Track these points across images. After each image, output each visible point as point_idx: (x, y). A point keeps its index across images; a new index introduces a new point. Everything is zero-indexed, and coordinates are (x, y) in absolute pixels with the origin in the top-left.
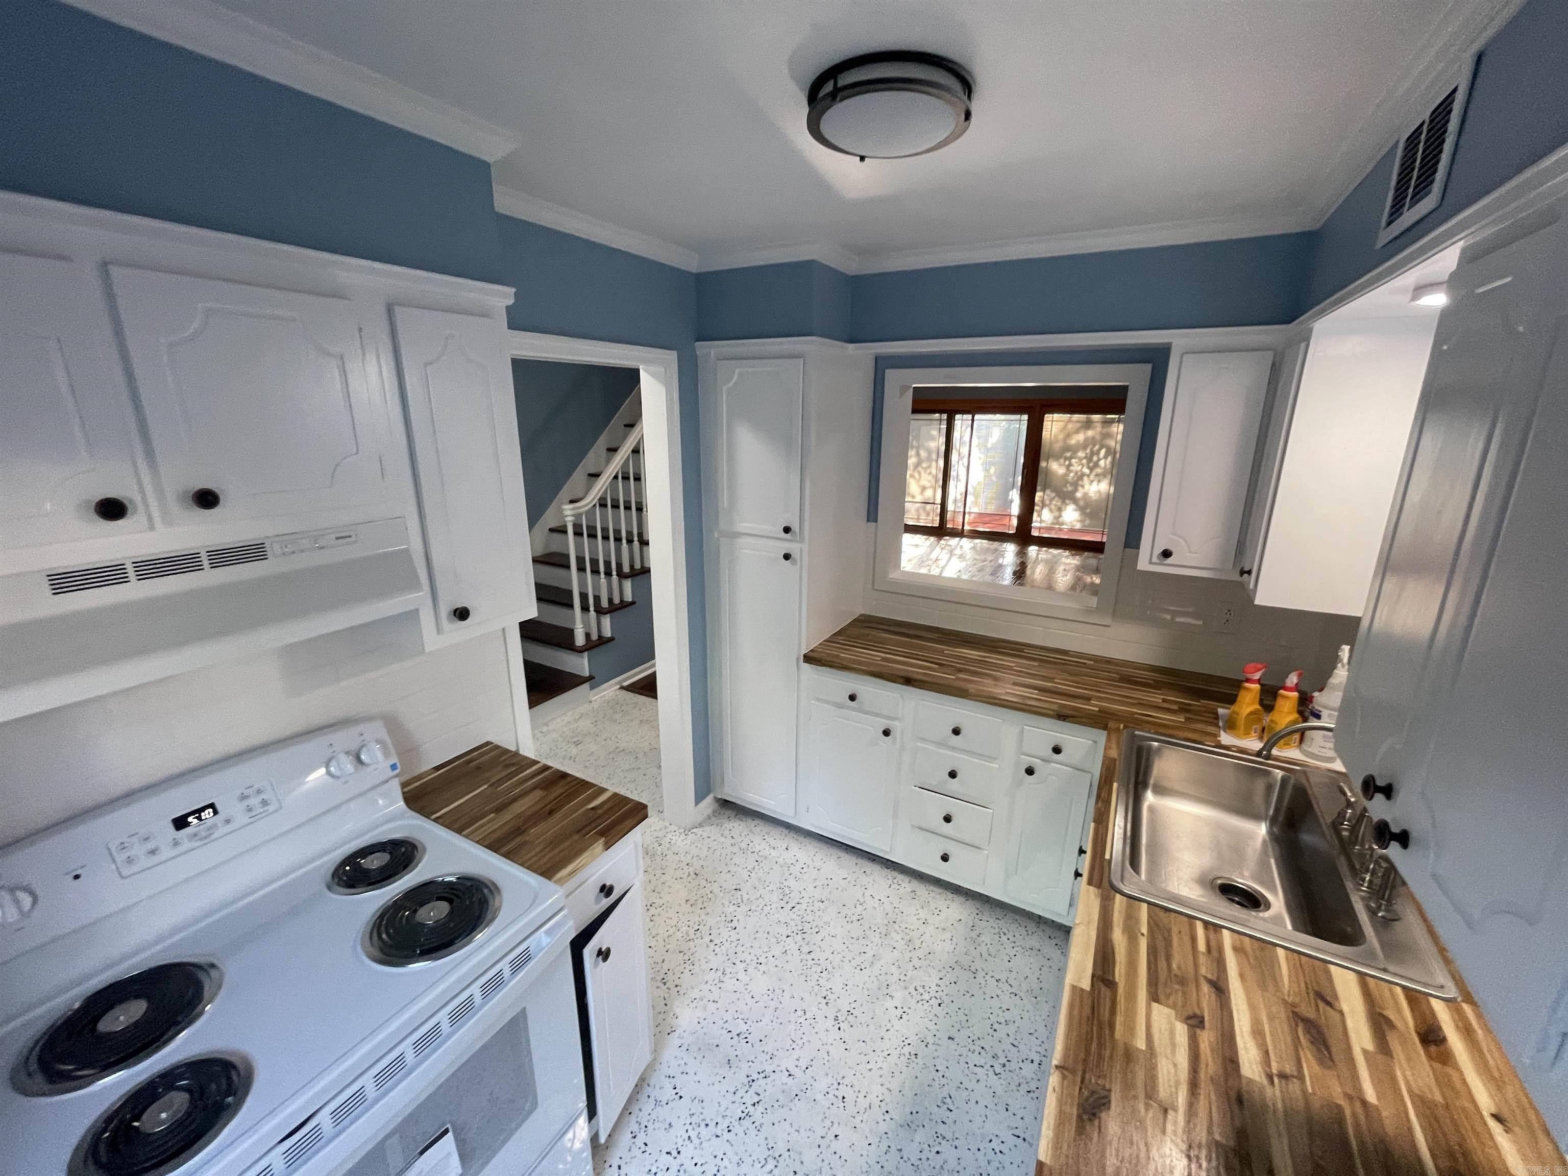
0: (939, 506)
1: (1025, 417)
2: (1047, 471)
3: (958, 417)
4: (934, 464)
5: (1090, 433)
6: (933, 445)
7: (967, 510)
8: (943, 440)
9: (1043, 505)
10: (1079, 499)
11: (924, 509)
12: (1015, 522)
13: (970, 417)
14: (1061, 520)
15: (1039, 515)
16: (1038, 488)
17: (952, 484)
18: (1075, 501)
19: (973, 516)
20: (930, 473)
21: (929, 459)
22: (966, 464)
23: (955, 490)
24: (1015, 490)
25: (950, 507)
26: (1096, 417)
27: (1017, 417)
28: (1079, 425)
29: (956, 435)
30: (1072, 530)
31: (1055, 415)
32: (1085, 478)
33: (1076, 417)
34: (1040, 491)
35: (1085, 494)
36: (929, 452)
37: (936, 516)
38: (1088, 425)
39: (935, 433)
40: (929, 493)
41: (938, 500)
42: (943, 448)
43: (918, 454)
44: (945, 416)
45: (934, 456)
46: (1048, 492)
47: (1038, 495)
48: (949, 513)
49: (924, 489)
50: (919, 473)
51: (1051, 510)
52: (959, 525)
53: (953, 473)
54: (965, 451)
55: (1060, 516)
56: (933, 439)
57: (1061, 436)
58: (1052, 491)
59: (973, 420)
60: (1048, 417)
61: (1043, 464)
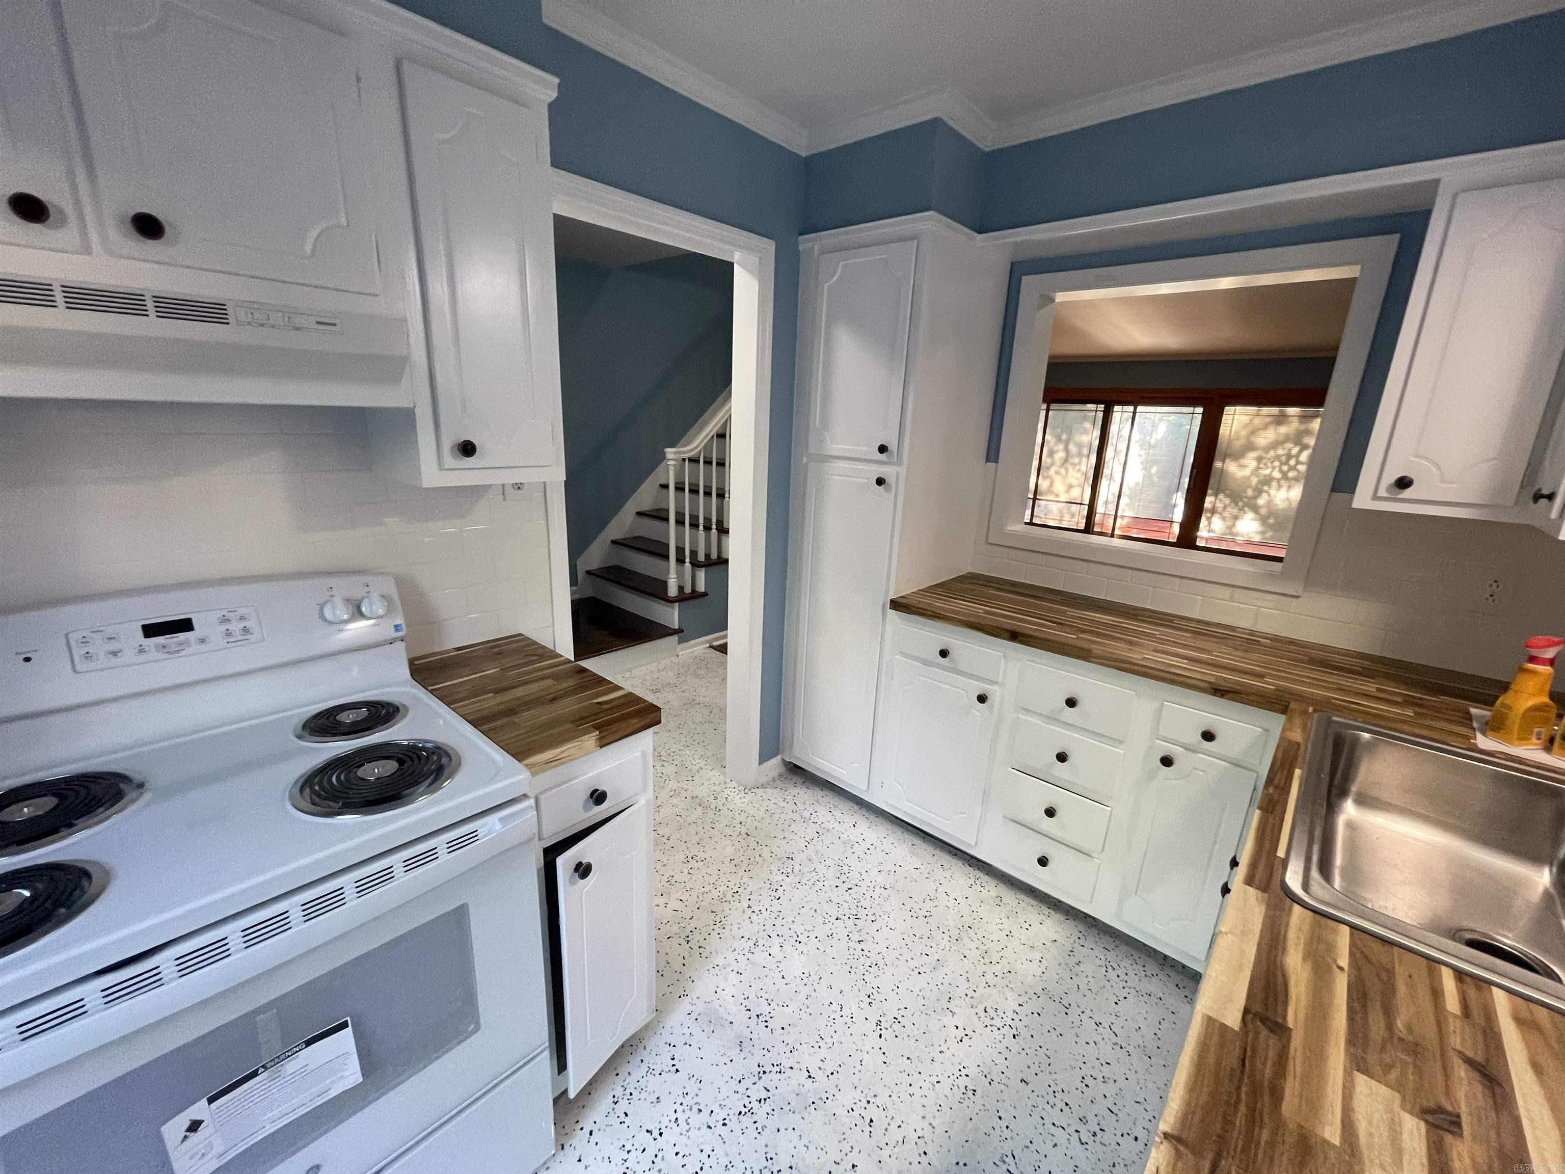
0: (1086, 507)
1: (1200, 410)
2: (1222, 471)
3: (1116, 408)
4: (1084, 460)
5: (1283, 430)
6: (1085, 439)
7: (1119, 513)
8: (1097, 433)
9: (1213, 511)
10: (1261, 507)
11: (1069, 509)
12: (1176, 529)
13: (1131, 408)
14: (1234, 530)
15: (1208, 523)
16: (1209, 492)
17: (1104, 484)
18: (1255, 509)
19: (1126, 521)
20: (1079, 470)
21: (1080, 455)
22: (1123, 461)
23: (1107, 490)
24: (1179, 494)
25: (1100, 508)
26: (1292, 411)
27: (1190, 409)
28: (1268, 420)
29: (1114, 429)
30: (1249, 543)
31: (1238, 408)
32: (1274, 484)
33: (1265, 410)
34: (1211, 495)
35: (1269, 503)
36: (1080, 446)
37: (1082, 518)
38: (1281, 420)
39: (1088, 425)
40: (1075, 493)
41: (1087, 500)
42: (1097, 443)
43: (1067, 450)
44: (1102, 407)
45: (1085, 451)
46: (1221, 496)
47: (1209, 501)
48: (1097, 515)
49: (1070, 487)
50: (1067, 470)
51: (1224, 519)
52: (1108, 529)
53: (1106, 471)
54: (1123, 447)
55: (1234, 525)
56: (1085, 432)
57: (1243, 433)
58: (1227, 496)
59: (1134, 413)
60: (1229, 410)
61: (1218, 464)
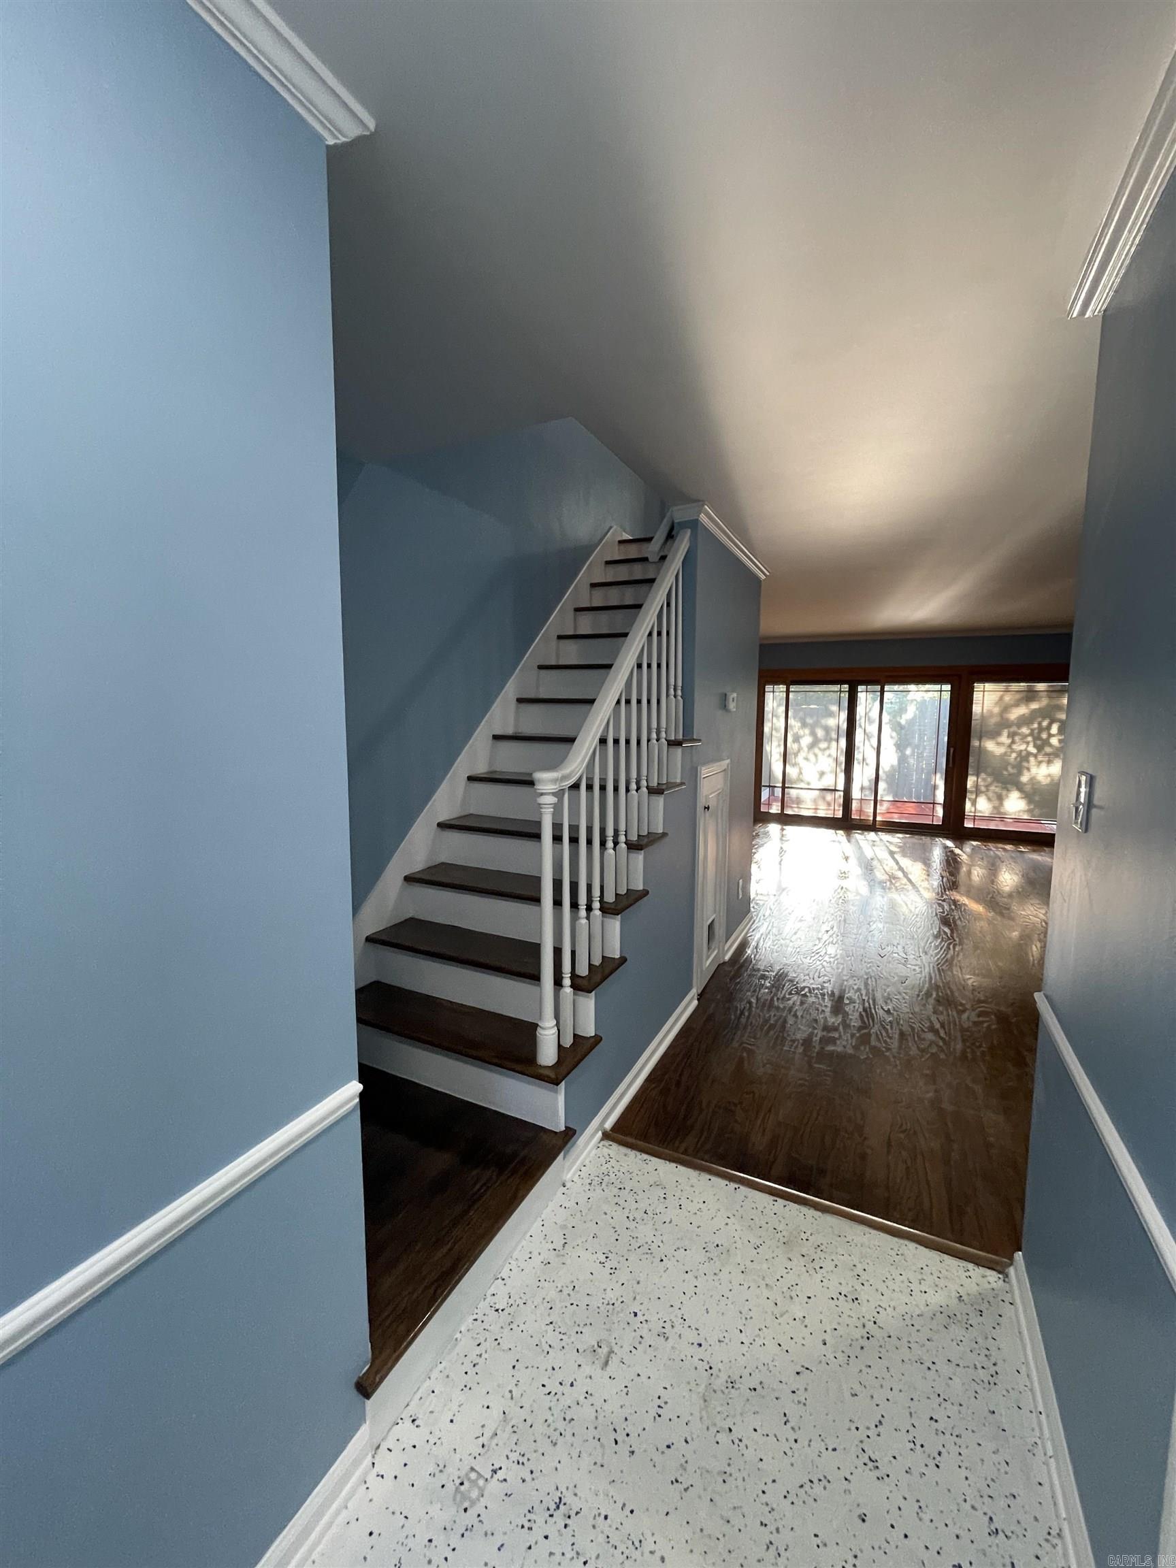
0: (842, 793)
1: (948, 687)
2: (981, 750)
3: (860, 688)
4: (834, 744)
5: (1034, 706)
6: (832, 722)
7: (879, 798)
8: (844, 715)
9: (978, 792)
10: (1025, 784)
11: (824, 798)
12: (940, 812)
13: (878, 688)
14: (1002, 810)
15: (974, 803)
16: (970, 771)
17: (857, 768)
18: (1020, 787)
19: (886, 805)
20: (829, 756)
21: (828, 739)
22: (875, 745)
23: (862, 775)
24: (938, 775)
25: (856, 794)
26: (1041, 686)
27: (937, 687)
28: (1018, 696)
29: (860, 710)
30: (1017, 820)
31: (987, 685)
32: (1032, 759)
33: (1015, 686)
34: (972, 775)
35: (1032, 779)
36: (827, 729)
37: (839, 806)
38: (1030, 696)
39: (834, 708)
40: (828, 782)
41: (841, 786)
42: (845, 726)
43: (813, 734)
44: (846, 687)
45: (834, 735)
46: (983, 775)
47: (971, 781)
48: (854, 801)
49: (822, 774)
50: (816, 755)
51: (989, 799)
52: (869, 816)
53: (858, 756)
54: (873, 729)
55: (1001, 804)
56: (831, 714)
57: (996, 710)
58: (989, 775)
59: (882, 692)
60: (978, 687)
61: (975, 743)
